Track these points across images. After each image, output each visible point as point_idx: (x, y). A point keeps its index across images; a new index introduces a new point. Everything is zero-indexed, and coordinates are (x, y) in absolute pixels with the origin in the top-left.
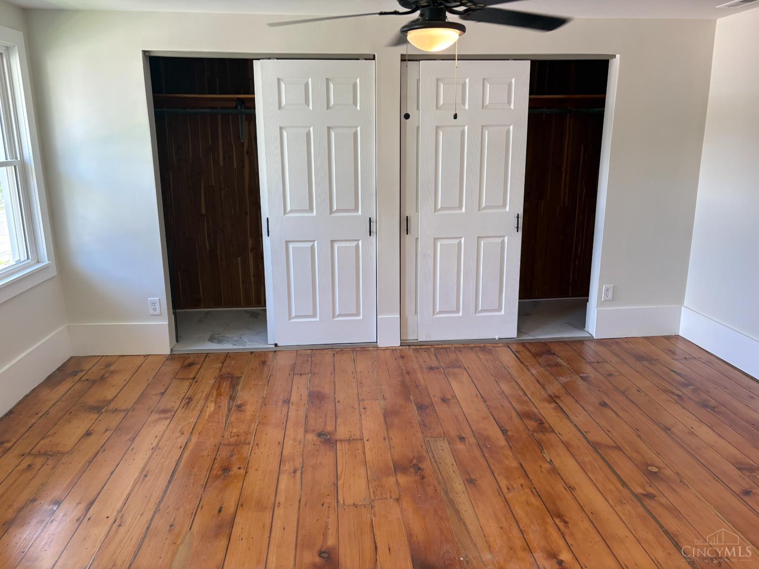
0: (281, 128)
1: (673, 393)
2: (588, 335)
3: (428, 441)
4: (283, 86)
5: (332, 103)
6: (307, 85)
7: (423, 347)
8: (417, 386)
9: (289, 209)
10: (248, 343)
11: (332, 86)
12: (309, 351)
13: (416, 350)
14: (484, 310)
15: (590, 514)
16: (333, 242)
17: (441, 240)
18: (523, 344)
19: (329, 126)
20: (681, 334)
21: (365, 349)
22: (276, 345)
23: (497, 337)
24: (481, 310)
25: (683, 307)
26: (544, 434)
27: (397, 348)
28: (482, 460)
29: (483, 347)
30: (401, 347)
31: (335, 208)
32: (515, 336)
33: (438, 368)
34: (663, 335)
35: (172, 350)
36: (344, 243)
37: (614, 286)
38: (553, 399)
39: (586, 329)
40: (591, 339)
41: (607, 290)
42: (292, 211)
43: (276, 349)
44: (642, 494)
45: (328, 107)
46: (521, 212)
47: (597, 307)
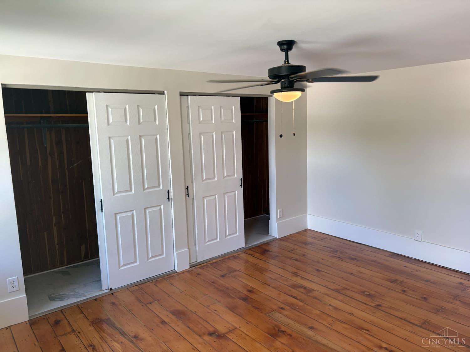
0: (110, 138)
1: (336, 257)
2: (273, 238)
3: (269, 315)
4: (110, 110)
5: (142, 120)
6: (125, 109)
7: (203, 265)
8: (227, 288)
9: (116, 191)
10: (86, 294)
11: (141, 110)
12: (136, 287)
13: (202, 268)
14: (230, 235)
15: (370, 322)
16: (145, 209)
17: (206, 198)
18: (250, 249)
19: (140, 135)
20: (309, 228)
21: (170, 276)
22: (111, 289)
23: (236, 249)
24: (228, 235)
25: (308, 215)
26: (312, 293)
27: (189, 270)
28: (303, 315)
29: (232, 256)
30: (191, 269)
31: (146, 187)
32: (244, 246)
33: (226, 275)
34: (302, 230)
35: (29, 317)
36: (152, 208)
37: (282, 209)
38: (296, 274)
39: (270, 234)
40: (275, 239)
41: (280, 212)
42: (118, 192)
43: (112, 292)
44: (375, 305)
45: (139, 123)
46: (242, 177)
47: (277, 222)
